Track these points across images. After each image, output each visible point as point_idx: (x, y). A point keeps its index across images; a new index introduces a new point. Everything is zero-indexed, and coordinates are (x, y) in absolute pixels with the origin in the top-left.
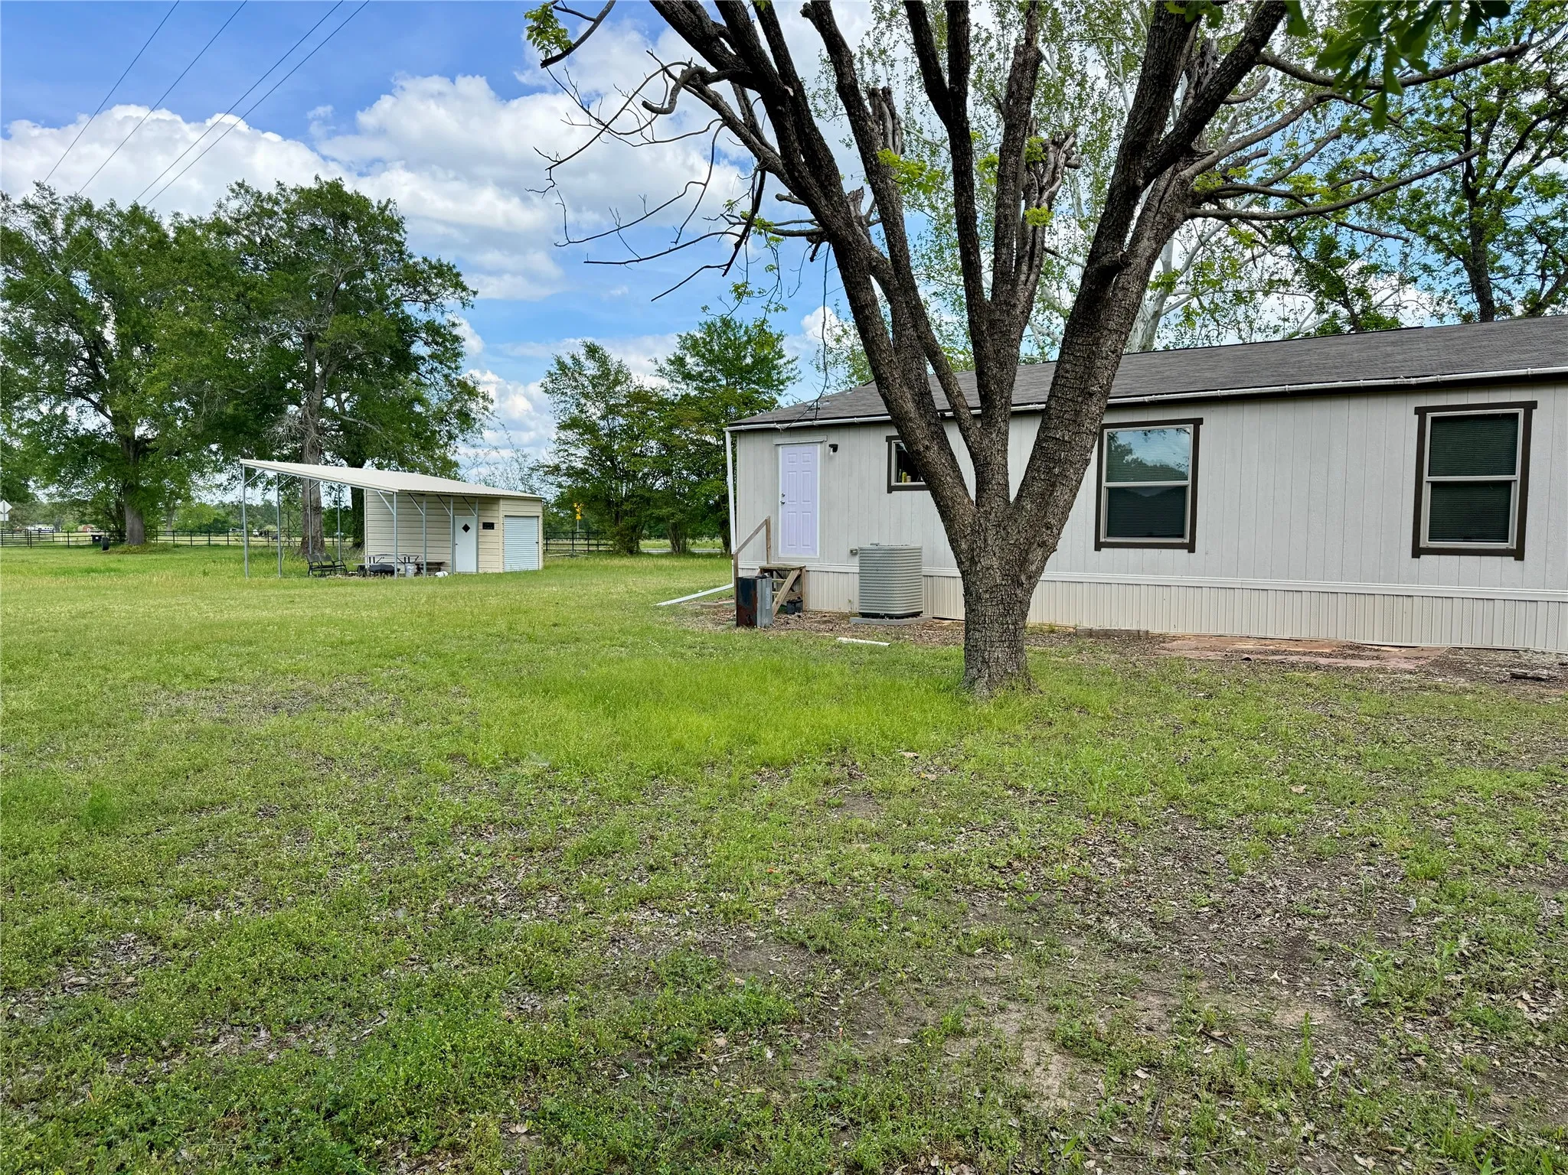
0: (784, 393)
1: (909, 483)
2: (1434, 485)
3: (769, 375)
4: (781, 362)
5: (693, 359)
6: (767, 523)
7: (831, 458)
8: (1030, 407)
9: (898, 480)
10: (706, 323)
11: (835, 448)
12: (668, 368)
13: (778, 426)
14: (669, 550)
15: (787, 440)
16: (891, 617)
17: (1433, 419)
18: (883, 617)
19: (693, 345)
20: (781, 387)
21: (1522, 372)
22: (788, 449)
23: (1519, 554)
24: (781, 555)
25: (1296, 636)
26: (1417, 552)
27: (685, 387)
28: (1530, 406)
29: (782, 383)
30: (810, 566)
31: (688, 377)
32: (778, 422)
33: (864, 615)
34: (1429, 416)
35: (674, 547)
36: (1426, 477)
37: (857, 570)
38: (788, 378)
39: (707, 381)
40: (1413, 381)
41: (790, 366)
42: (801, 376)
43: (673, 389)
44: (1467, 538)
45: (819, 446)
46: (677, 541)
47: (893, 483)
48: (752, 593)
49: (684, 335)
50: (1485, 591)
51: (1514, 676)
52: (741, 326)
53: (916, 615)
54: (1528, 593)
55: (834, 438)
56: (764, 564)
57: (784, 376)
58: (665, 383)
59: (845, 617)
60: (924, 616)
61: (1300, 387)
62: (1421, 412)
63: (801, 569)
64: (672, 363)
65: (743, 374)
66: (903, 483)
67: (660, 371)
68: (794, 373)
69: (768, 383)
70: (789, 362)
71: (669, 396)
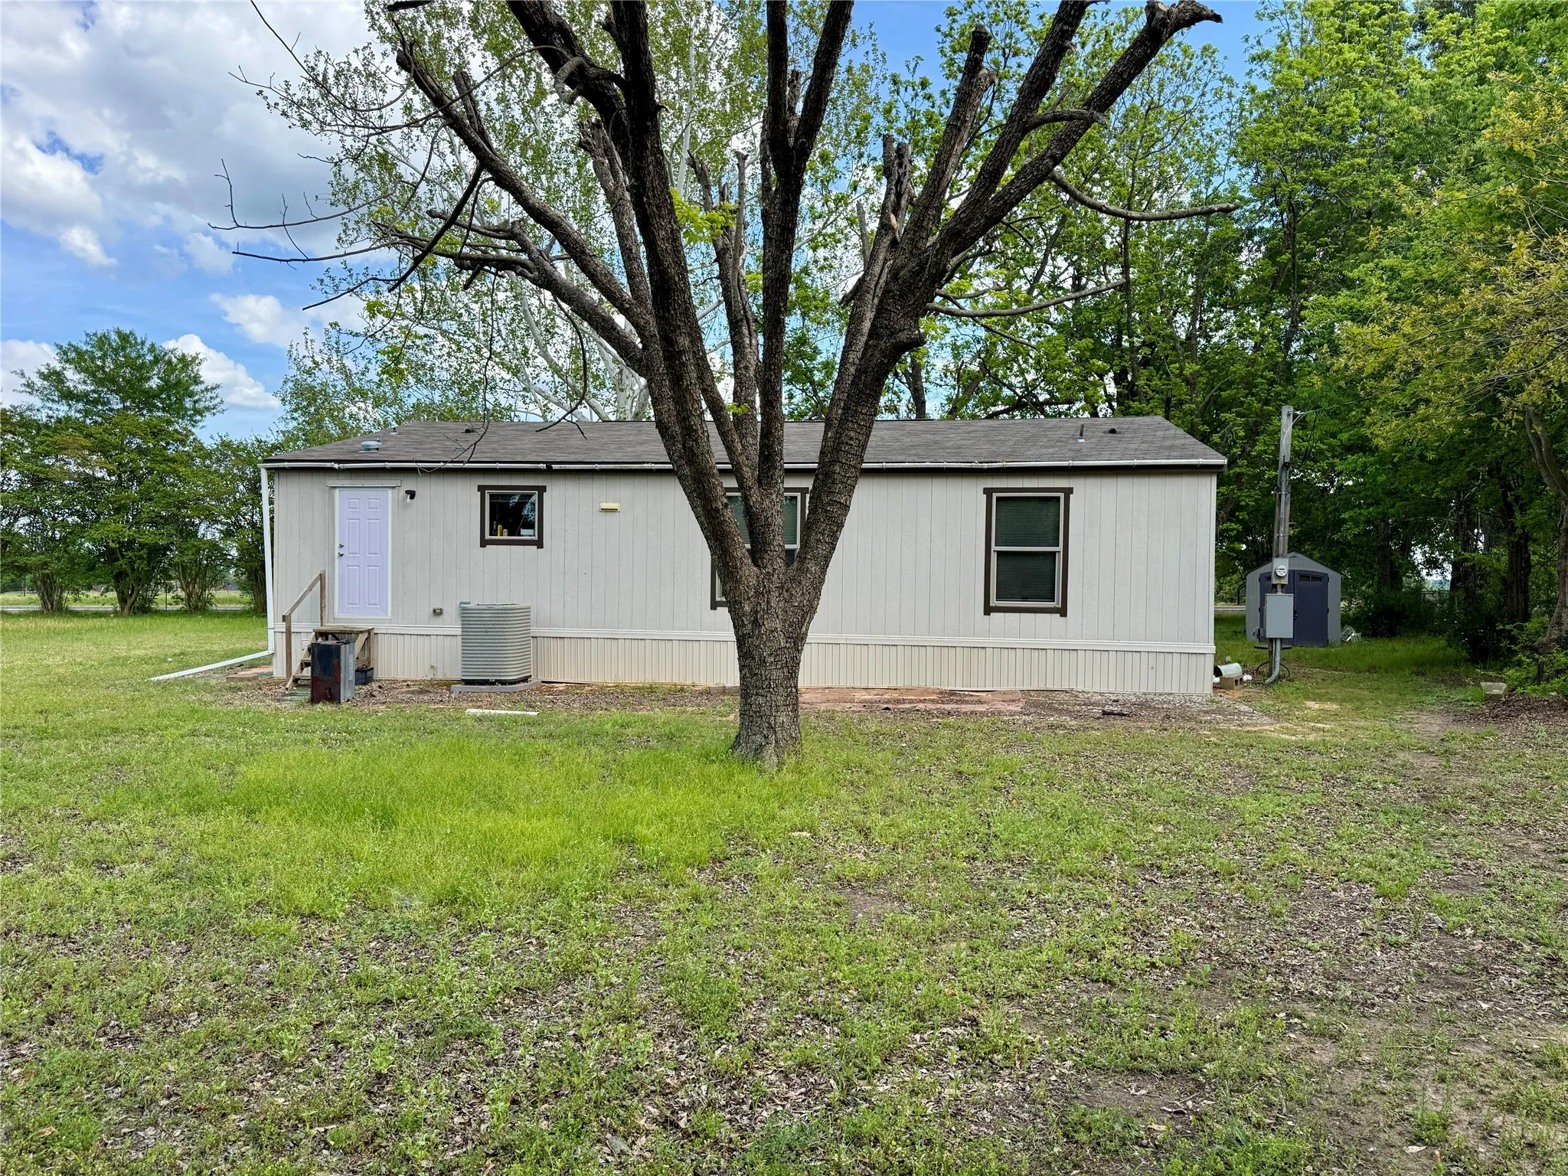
0: (200, 424)
1: (506, 537)
2: (999, 553)
3: (180, 401)
4: (197, 388)
5: (77, 376)
6: (322, 577)
7: (406, 506)
8: (646, 466)
9: (493, 532)
10: (95, 335)
11: (412, 494)
12: (39, 383)
13: (336, 466)
14: (37, 607)
15: (346, 482)
16: (503, 683)
17: (998, 499)
18: (493, 683)
19: (77, 358)
20: (198, 418)
21: (1065, 463)
22: (346, 492)
23: (1063, 612)
24: (337, 615)
25: (893, 685)
26: (988, 610)
27: (66, 408)
28: (1068, 492)
29: (199, 412)
30: (379, 628)
31: (68, 396)
32: (336, 461)
33: (468, 682)
34: (995, 495)
35: (45, 603)
36: (994, 548)
37: (459, 632)
38: (208, 409)
39: (96, 402)
40: (985, 466)
41: (209, 395)
42: (222, 406)
43: (47, 410)
44: (1025, 599)
45: (390, 491)
46: (50, 596)
47: (488, 537)
48: (335, 661)
49: (65, 346)
50: (1040, 643)
51: (1105, 713)
52: (143, 343)
53: (525, 680)
54: (1071, 643)
55: (410, 483)
56: (318, 626)
57: (201, 405)
58: (36, 401)
59: (448, 684)
60: (533, 680)
61: (896, 465)
62: (988, 492)
63: (369, 631)
64: (44, 377)
65: (147, 400)
66: (499, 537)
67: (28, 385)
68: (214, 402)
69: (179, 411)
70: (207, 390)
71: (42, 417)
